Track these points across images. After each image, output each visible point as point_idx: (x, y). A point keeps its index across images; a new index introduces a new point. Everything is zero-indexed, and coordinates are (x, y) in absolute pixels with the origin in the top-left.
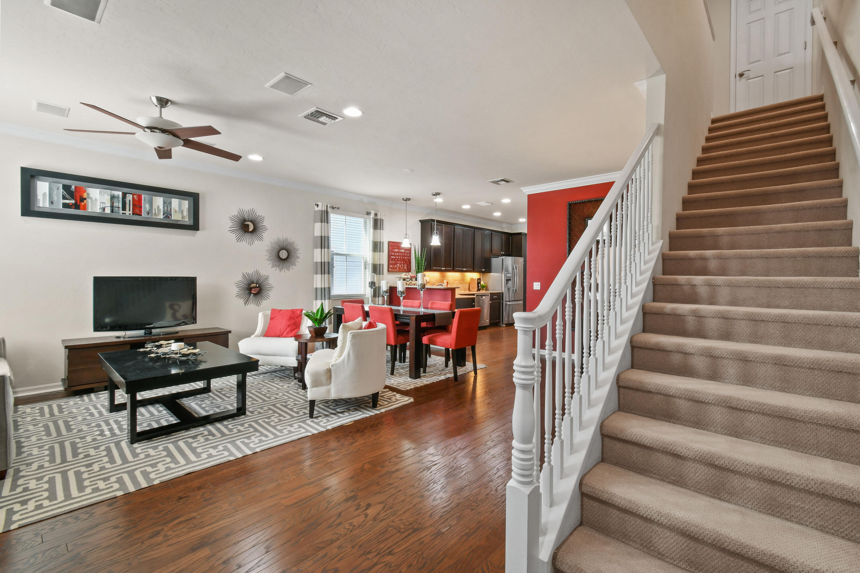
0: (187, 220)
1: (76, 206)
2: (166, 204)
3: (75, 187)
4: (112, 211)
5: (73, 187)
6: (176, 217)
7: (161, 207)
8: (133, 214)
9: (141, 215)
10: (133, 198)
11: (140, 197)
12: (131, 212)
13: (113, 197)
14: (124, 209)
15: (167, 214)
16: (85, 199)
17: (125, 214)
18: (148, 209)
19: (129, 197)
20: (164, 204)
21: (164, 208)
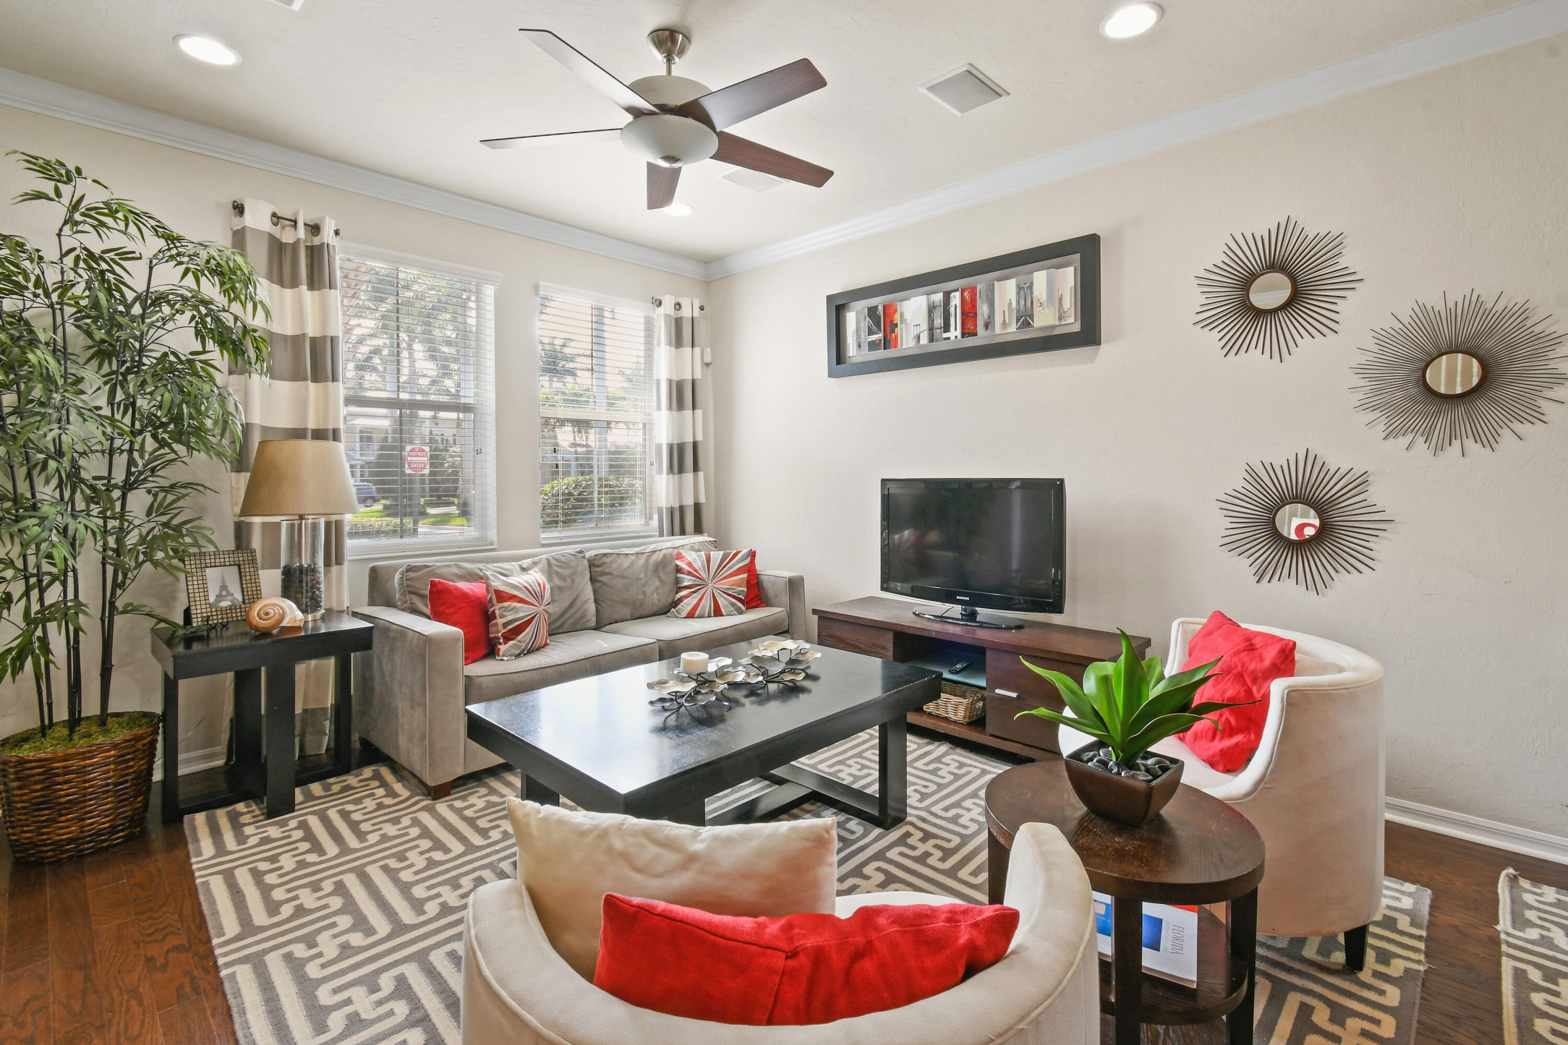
0: (1072, 324)
1: (887, 343)
2: (1022, 293)
3: (884, 307)
4: (931, 339)
5: (880, 308)
6: (1044, 319)
7: (1014, 305)
8: (963, 335)
9: (975, 334)
10: (963, 298)
11: (973, 290)
12: (958, 333)
13: (931, 309)
14: (946, 328)
15: (1025, 319)
16: (896, 325)
17: (949, 338)
18: (986, 316)
19: (956, 299)
20: (1018, 294)
21: (1018, 303)
